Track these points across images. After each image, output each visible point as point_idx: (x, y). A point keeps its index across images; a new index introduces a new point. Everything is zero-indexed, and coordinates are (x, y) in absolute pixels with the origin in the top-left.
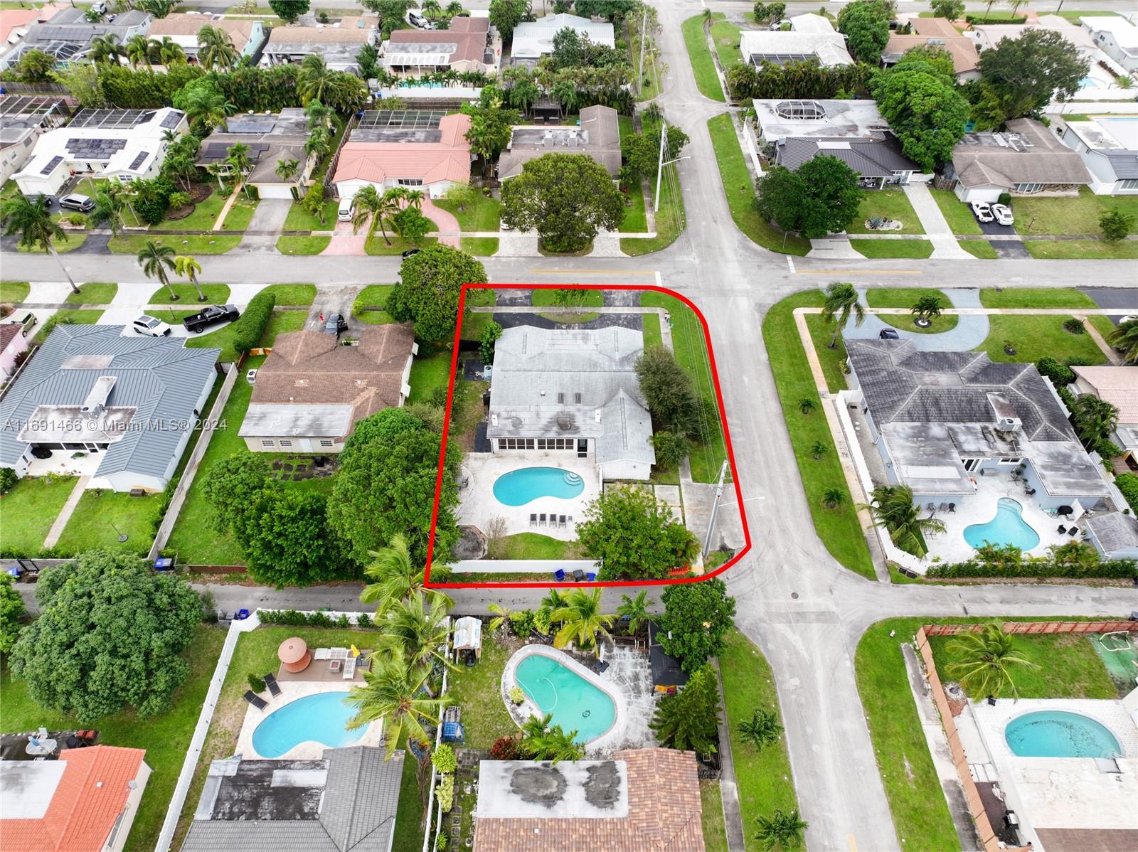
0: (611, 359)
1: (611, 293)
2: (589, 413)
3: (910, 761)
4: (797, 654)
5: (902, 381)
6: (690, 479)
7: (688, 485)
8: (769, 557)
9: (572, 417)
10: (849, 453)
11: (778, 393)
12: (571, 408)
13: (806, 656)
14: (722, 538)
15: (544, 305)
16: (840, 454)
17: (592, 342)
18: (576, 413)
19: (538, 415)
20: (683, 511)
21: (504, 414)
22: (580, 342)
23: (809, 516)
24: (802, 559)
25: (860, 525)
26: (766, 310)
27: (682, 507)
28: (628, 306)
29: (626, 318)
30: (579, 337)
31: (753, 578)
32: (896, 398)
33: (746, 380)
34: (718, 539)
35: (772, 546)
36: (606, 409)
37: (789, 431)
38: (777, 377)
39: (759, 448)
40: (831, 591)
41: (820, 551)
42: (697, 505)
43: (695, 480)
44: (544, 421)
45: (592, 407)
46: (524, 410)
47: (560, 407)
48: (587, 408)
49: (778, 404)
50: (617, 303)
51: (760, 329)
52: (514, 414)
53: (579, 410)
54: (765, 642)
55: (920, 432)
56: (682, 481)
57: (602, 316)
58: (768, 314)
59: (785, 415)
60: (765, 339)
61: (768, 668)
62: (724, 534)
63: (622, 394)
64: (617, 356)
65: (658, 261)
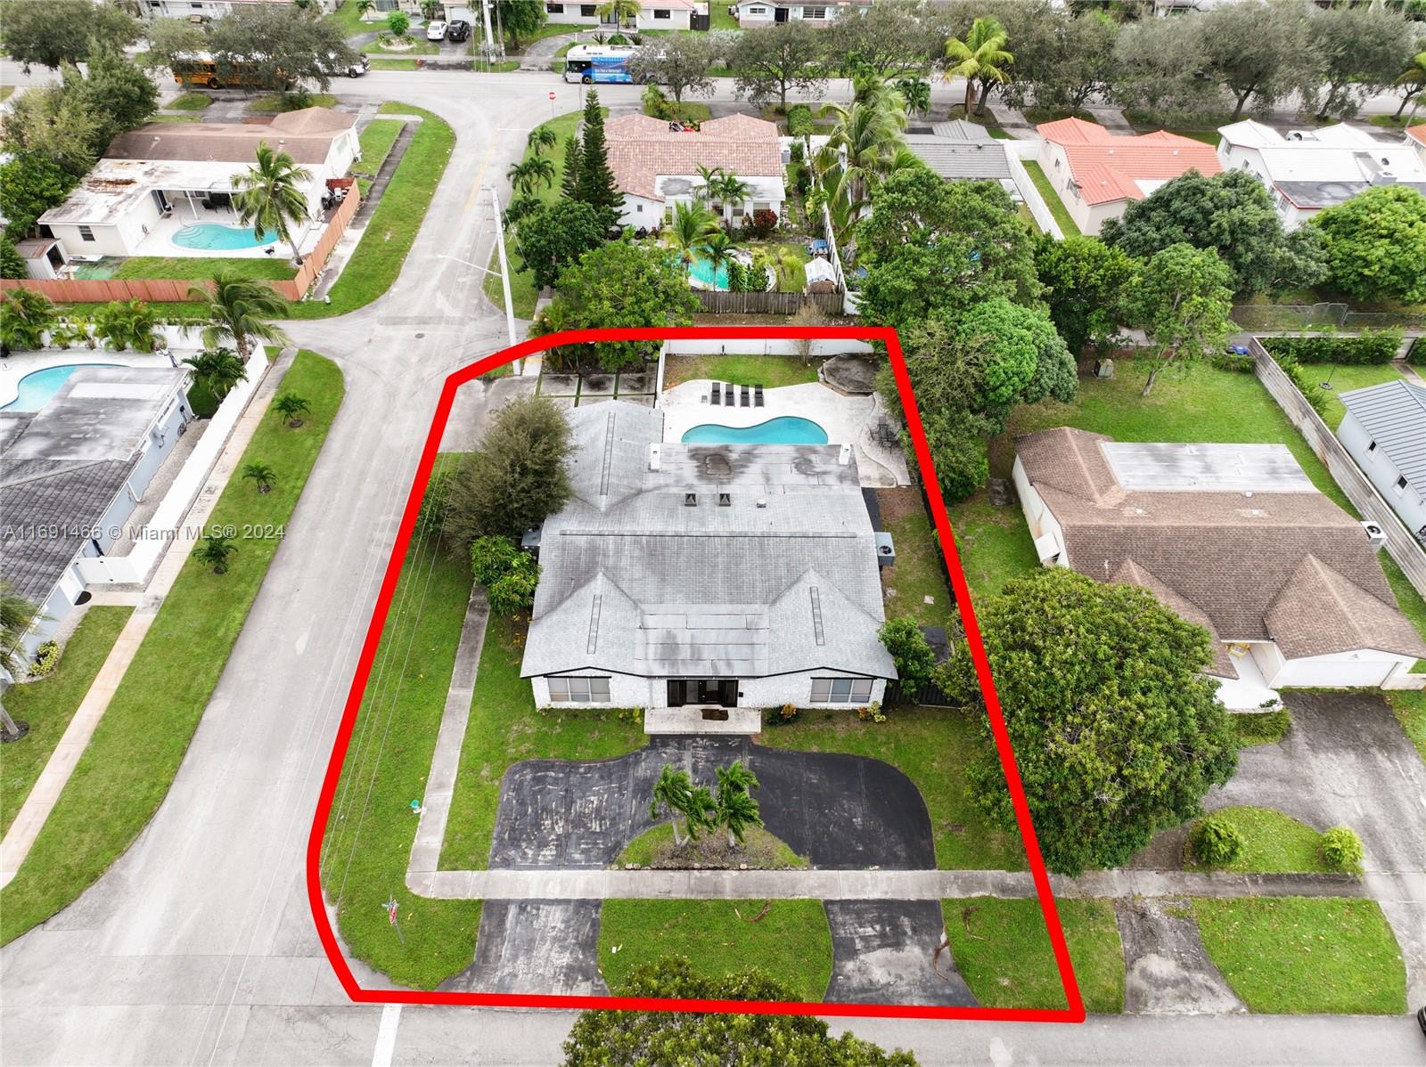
0: (614, 578)
1: (570, 973)
2: (671, 481)
3: (383, 240)
4: (448, 296)
9: (703, 475)
10: (203, 488)
11: (248, 613)
12: (705, 490)
13: (438, 295)
15: (792, 906)
17: (653, 636)
18: (695, 482)
19: (768, 479)
21: (831, 480)
22: (684, 637)
24: (387, 368)
26: (90, 897)
28: (523, 906)
29: (543, 844)
32: (50, 492)
33: (301, 645)
35: (419, 380)
36: (638, 484)
40: (370, 341)
41: (353, 375)
44: (755, 469)
45: (664, 491)
46: (794, 488)
47: (726, 490)
48: (673, 490)
51: (166, 809)
52: (814, 481)
53: (690, 486)
55: (66, 446)
57: (610, 857)
58: (94, 878)
62: (482, 395)
63: (603, 502)
64: (599, 584)
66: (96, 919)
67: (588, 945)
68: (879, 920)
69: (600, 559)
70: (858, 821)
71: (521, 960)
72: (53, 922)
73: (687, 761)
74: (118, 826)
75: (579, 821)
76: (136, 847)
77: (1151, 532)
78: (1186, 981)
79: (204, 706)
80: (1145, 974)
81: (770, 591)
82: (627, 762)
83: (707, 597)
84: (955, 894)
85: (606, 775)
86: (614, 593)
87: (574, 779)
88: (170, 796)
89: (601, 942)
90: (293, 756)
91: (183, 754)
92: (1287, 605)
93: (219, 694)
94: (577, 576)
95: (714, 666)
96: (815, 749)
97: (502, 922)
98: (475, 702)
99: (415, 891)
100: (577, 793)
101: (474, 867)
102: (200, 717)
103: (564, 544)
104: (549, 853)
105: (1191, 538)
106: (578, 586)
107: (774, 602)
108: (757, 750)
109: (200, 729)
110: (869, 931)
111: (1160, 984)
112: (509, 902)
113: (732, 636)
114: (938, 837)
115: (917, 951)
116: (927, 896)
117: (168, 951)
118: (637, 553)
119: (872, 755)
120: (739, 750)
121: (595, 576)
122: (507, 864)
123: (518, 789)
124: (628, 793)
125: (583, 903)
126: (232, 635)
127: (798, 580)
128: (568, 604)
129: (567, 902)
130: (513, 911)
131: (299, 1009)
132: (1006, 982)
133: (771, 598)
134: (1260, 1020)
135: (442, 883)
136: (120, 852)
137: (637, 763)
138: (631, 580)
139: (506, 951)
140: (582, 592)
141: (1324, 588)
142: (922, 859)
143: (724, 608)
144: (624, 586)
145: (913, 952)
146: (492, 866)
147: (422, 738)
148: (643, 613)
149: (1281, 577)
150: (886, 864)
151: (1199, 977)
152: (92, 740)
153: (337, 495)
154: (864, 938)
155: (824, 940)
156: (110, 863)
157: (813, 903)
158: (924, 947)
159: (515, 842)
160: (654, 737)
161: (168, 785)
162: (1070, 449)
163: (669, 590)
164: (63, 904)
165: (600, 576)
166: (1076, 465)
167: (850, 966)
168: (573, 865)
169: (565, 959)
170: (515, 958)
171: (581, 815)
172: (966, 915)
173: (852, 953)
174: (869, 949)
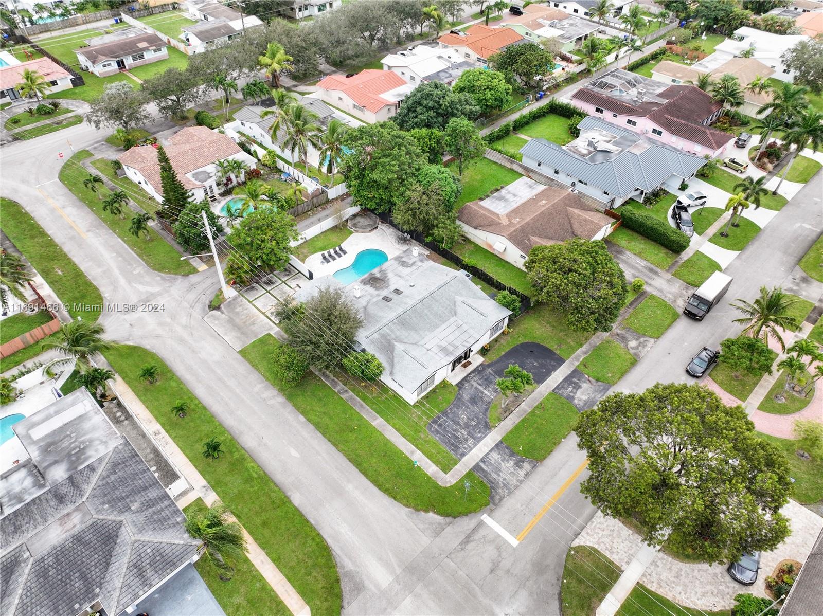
0: (401, 342)
1: (517, 465)
2: (369, 297)
3: (59, 275)
4: (140, 283)
5: (109, 502)
6: (272, 333)
7: (271, 328)
8: (184, 320)
9: (377, 288)
10: (151, 435)
11: (254, 461)
12: (384, 293)
13: (135, 285)
14: (223, 313)
15: (547, 398)
16: (163, 431)
17: (435, 350)
18: (377, 292)
20: (261, 312)
22: (444, 344)
23: (168, 363)
24: (160, 331)
25: (123, 379)
26: (346, 587)
27: (264, 313)
28: (483, 460)
29: (466, 441)
30: (451, 348)
31: (188, 303)
32: (113, 478)
33: (294, 453)
34: (225, 311)
35: (185, 327)
37: (220, 425)
38: (265, 479)
39: (237, 391)
40: (131, 325)
41: (147, 344)
42: (254, 321)
43: (269, 335)
44: (391, 275)
46: (413, 273)
47: (392, 288)
48: (376, 300)
49: (246, 447)
50: (495, 456)
51: (330, 541)
52: (414, 267)
53: (378, 295)
54: (163, 278)
55: (78, 458)
56: (277, 329)
57: (488, 427)
58: (338, 581)
59: (233, 439)
60: (312, 527)
61: (155, 269)
62: (224, 316)
65: (539, 568)
66: (359, 588)
67: (512, 454)
68: (569, 385)
69: (388, 338)
70: (535, 364)
71: (501, 474)
72: (345, 604)
73: (475, 384)
74: (321, 561)
75: (467, 426)
76: (338, 560)
77: (527, 224)
78: (640, 343)
79: (290, 502)
80: (633, 348)
81: (451, 312)
82: (459, 398)
83: (436, 327)
84: (577, 363)
85: (458, 407)
86: (407, 346)
87: (450, 416)
88: (325, 536)
89: (516, 450)
90: (350, 487)
91: (308, 521)
92: (575, 226)
93: (289, 494)
94: (388, 347)
95: (464, 346)
96: (503, 353)
97: (483, 470)
98: (387, 420)
99: (448, 485)
100: (457, 419)
101: (456, 464)
102: (294, 506)
103: (371, 341)
104: (471, 441)
105: (538, 220)
106: (392, 352)
107: (456, 314)
108: (489, 366)
109: (301, 509)
110: (570, 389)
111: (637, 348)
112: (478, 463)
113: (457, 333)
114: (558, 352)
115: (585, 384)
116: (572, 369)
117: (398, 571)
118: (399, 327)
119: (519, 343)
120: (484, 369)
121: (394, 344)
122: (463, 455)
123: (438, 432)
124: (470, 406)
125: (497, 445)
126: (262, 472)
127: (455, 302)
128: (396, 360)
129: (493, 449)
130: (482, 465)
131: (461, 544)
132: (610, 375)
133: (453, 313)
134: (661, 339)
135: (452, 476)
136: (335, 566)
137: (462, 396)
138: (407, 337)
139: (494, 476)
140: (396, 352)
141: (579, 215)
142: (560, 361)
143: (444, 326)
144: (406, 341)
145: (585, 386)
146: (460, 460)
147: (385, 445)
148: (422, 346)
149: (566, 218)
150: (555, 370)
151: (642, 340)
152: (263, 549)
153: (222, 394)
154: (571, 392)
155: (564, 400)
156: (337, 572)
157: (550, 394)
158: (585, 382)
159: (457, 448)
160: (457, 385)
161: (319, 534)
162: (476, 210)
163: (421, 333)
164: (340, 596)
165: (395, 343)
166: (484, 215)
167: (576, 401)
168: (481, 439)
169: (512, 463)
170: (499, 475)
171: (465, 423)
172: (585, 366)
173: (573, 398)
174: (575, 393)
